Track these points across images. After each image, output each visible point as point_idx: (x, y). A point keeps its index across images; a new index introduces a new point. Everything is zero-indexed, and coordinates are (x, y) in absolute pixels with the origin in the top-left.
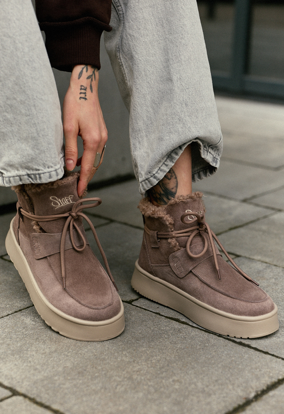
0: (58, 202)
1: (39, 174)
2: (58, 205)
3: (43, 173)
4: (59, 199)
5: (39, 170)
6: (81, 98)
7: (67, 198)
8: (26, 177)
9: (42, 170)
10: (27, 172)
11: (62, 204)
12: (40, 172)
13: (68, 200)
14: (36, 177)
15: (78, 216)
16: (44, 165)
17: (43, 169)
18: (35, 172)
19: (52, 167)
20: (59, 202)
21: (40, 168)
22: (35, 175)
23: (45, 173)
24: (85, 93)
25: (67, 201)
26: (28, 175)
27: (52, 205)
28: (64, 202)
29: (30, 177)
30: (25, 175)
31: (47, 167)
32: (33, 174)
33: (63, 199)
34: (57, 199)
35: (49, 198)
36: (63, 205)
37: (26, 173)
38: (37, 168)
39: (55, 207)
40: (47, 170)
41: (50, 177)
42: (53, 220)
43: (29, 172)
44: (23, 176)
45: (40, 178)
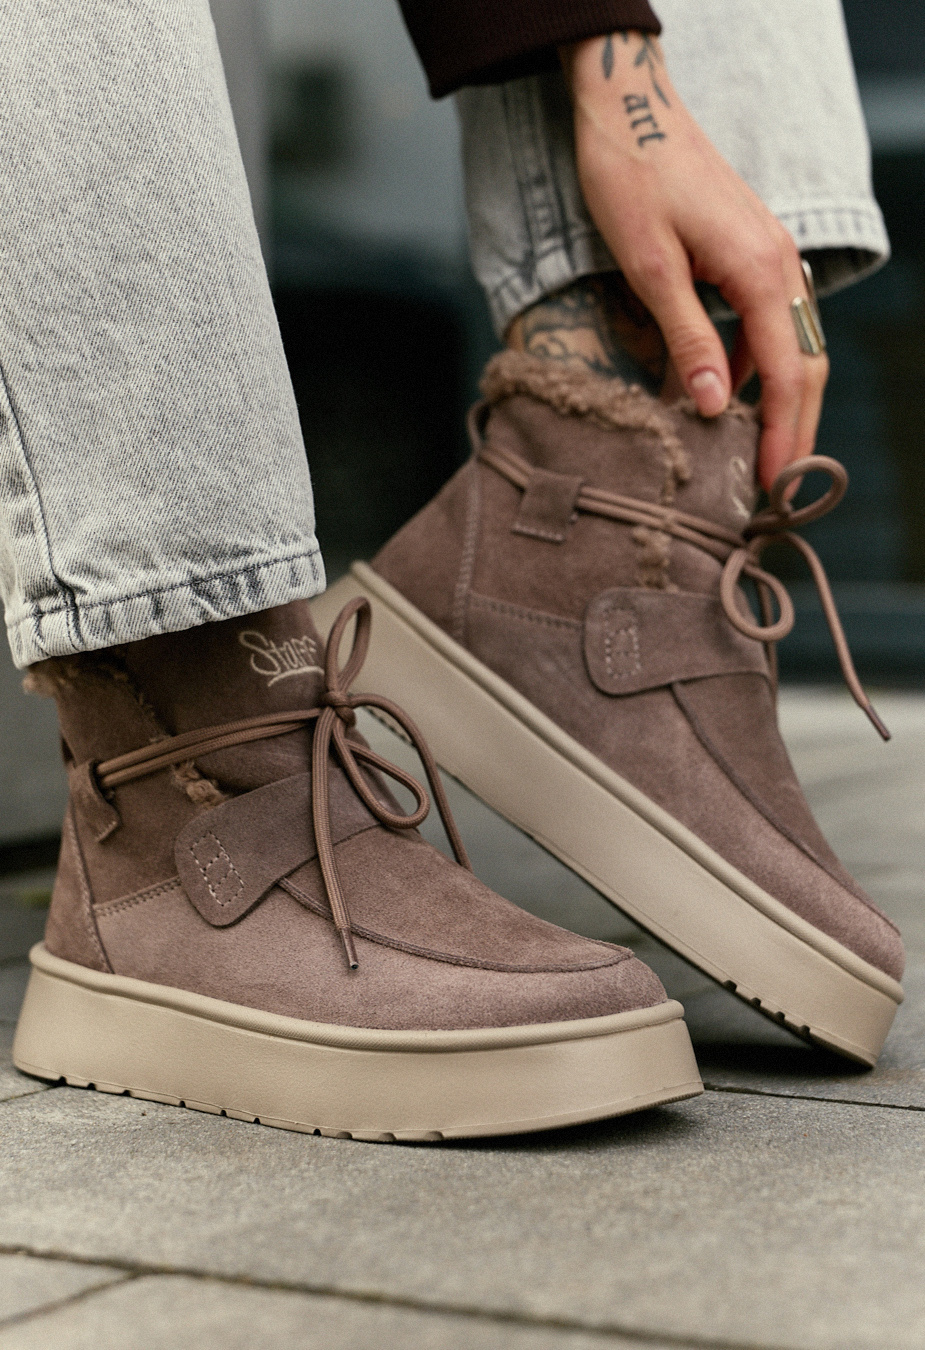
1: (250, 571)
3: (267, 564)
5: (247, 552)
6: (642, 140)
8: (186, 593)
9: (261, 551)
10: (190, 572)
12: (252, 560)
14: (235, 585)
16: (268, 528)
17: (264, 546)
18: (229, 565)
19: (296, 539)
21: (257, 542)
22: (228, 578)
23: (276, 561)
24: (649, 118)
26: (195, 582)
29: (199, 593)
30: (182, 585)
31: (277, 539)
32: (220, 575)
37: (185, 577)
38: (243, 543)
40: (278, 550)
41: (295, 581)
43: (200, 570)
44: (173, 587)
45: (255, 585)
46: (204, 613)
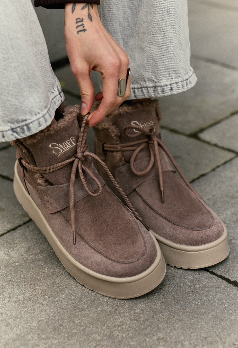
0: (59, 149)
1: (27, 125)
2: (60, 151)
3: (32, 123)
4: (59, 145)
5: (26, 120)
7: (68, 142)
8: (10, 132)
9: (30, 119)
10: (10, 127)
11: (64, 149)
12: (27, 122)
13: (70, 143)
14: (23, 129)
15: (86, 157)
16: (31, 113)
17: (30, 117)
18: (21, 124)
19: (39, 113)
20: (61, 148)
21: (28, 117)
23: (34, 121)
25: (69, 145)
26: (12, 129)
27: (53, 153)
28: (66, 147)
29: (14, 132)
30: (9, 130)
31: (34, 115)
32: (19, 127)
33: (65, 144)
34: (57, 145)
35: (48, 146)
36: (66, 150)
37: (9, 128)
38: (24, 118)
39: (57, 154)
40: (34, 118)
41: (40, 125)
42: (58, 170)
43: (13, 126)
44: (6, 131)
45: (29, 129)
46: (16, 137)
